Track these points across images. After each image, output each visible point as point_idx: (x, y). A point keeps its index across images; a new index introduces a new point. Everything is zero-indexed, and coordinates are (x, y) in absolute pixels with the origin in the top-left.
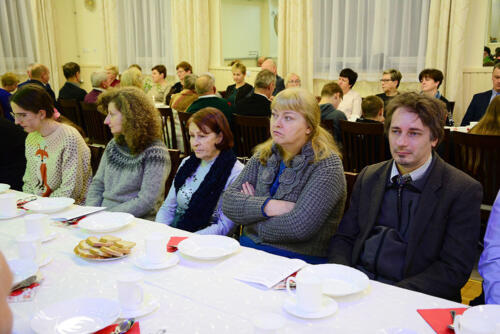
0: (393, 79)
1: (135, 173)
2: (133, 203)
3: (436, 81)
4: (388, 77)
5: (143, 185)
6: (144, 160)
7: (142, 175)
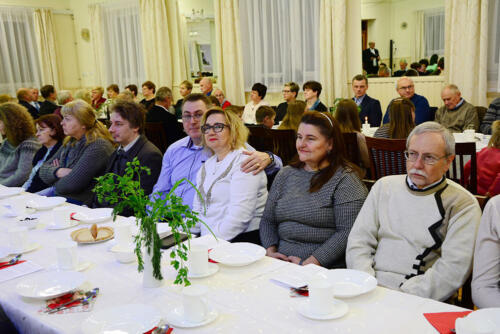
0: (292, 91)
1: (14, 158)
2: (12, 177)
3: (314, 91)
4: (288, 88)
5: (19, 167)
6: (19, 150)
7: (18, 160)
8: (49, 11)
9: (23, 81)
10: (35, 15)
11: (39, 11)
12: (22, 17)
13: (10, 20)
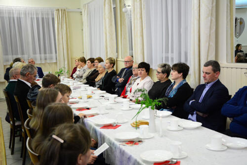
8: (65, 10)
9: (45, 53)
10: (55, 13)
11: (58, 10)
12: (48, 14)
13: (40, 17)
